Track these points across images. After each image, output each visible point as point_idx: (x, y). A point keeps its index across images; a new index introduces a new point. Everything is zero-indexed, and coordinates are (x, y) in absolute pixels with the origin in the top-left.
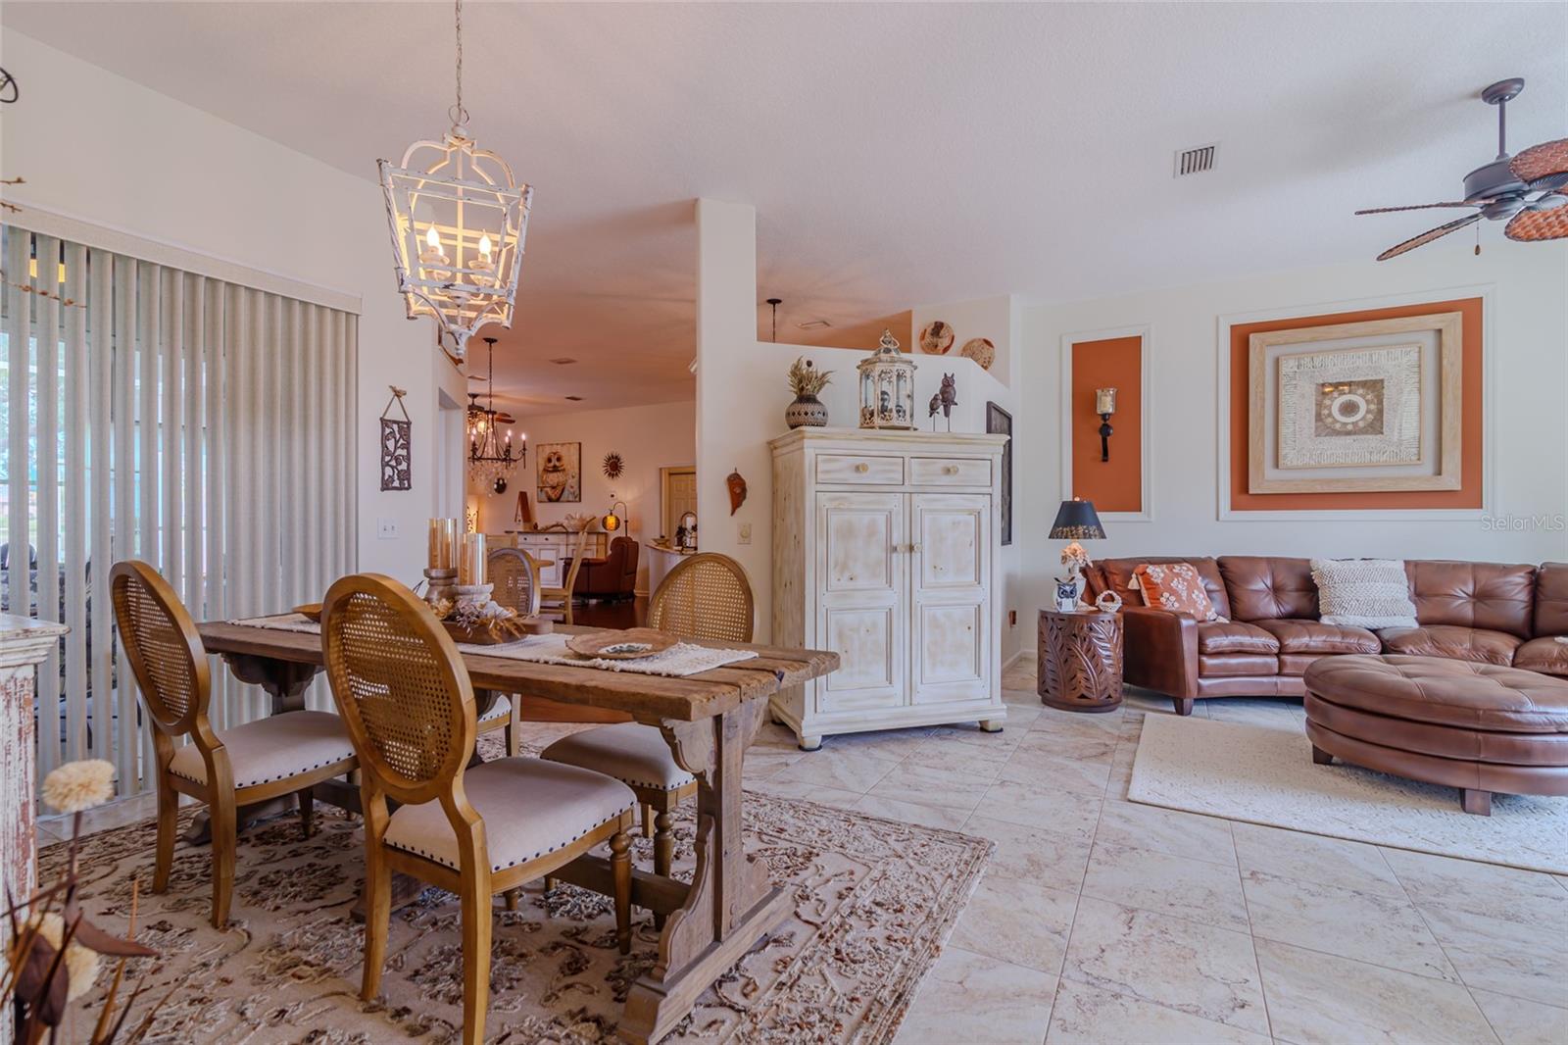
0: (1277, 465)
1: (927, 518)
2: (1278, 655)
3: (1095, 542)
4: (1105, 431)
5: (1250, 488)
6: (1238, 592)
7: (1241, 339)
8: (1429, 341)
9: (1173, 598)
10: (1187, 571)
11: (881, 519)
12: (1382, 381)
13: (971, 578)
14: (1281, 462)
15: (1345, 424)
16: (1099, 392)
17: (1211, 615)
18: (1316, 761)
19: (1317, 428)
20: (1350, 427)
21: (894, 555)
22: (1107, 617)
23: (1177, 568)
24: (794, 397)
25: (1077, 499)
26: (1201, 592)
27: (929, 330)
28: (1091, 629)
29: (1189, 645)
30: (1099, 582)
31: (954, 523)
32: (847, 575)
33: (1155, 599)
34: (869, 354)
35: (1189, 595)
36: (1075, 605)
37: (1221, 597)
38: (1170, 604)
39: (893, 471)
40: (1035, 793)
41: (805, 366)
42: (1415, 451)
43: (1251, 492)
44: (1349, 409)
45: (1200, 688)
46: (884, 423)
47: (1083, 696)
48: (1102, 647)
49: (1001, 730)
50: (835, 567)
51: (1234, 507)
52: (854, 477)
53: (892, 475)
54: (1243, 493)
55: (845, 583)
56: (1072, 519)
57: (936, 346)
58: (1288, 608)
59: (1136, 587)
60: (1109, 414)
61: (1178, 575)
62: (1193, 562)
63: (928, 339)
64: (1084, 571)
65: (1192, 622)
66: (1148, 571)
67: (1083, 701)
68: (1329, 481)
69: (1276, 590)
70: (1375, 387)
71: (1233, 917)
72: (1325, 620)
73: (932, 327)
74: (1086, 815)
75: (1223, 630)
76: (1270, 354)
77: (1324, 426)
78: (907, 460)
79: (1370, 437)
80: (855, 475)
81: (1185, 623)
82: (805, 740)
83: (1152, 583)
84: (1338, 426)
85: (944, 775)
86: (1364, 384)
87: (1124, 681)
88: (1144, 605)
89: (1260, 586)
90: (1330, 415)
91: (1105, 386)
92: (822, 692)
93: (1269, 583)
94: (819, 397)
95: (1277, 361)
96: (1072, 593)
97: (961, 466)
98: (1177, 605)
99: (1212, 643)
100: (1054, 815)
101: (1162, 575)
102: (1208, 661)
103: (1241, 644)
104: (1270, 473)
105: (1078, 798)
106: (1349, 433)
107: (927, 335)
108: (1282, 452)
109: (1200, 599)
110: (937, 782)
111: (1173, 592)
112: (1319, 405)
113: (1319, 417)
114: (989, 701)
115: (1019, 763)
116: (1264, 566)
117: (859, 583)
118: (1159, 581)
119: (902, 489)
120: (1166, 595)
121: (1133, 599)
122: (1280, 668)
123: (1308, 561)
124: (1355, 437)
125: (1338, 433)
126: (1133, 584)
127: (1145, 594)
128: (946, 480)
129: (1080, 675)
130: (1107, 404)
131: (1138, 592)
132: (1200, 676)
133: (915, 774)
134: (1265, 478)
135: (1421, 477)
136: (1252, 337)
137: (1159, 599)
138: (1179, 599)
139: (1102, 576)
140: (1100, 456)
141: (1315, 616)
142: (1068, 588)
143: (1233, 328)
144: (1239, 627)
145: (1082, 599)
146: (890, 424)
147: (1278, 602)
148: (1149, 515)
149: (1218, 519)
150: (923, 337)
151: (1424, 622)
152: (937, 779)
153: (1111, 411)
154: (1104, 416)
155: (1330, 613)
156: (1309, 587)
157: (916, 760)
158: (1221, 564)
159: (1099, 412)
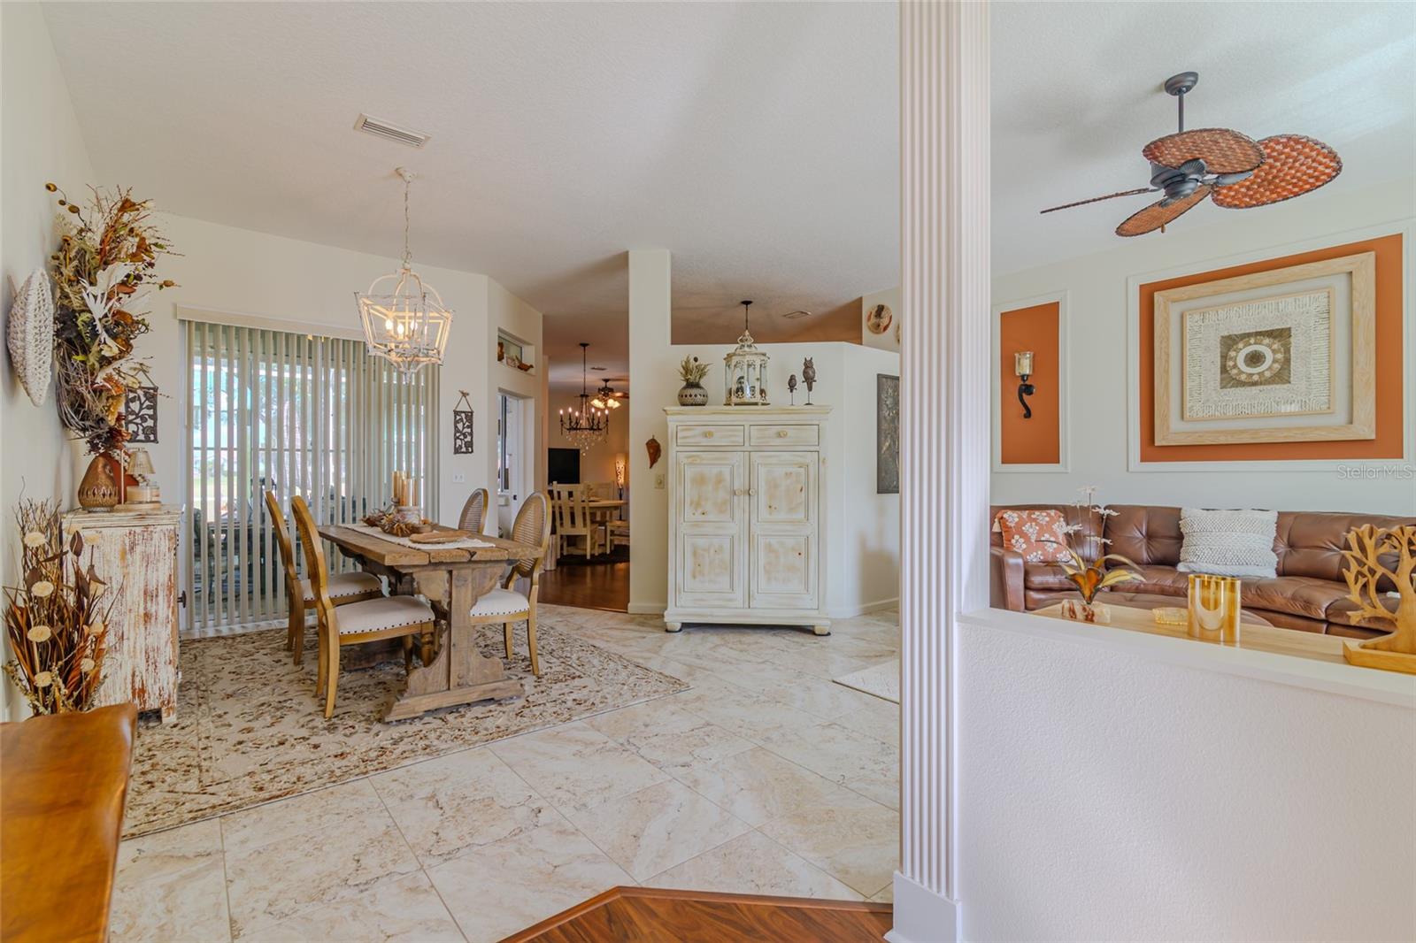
0: (1182, 417)
1: (762, 471)
4: (1024, 390)
5: (1156, 440)
7: (1148, 295)
8: (1340, 285)
9: (1022, 540)
11: (726, 471)
12: (1289, 329)
13: (801, 516)
14: (1187, 414)
15: (1252, 375)
16: (1017, 355)
19: (1222, 380)
20: (1256, 378)
21: (736, 498)
23: (1035, 514)
24: (684, 383)
27: (874, 312)
29: (1014, 579)
31: (786, 474)
32: (700, 511)
38: (1019, 545)
39: (735, 436)
41: (692, 360)
42: (1325, 399)
43: (1156, 444)
44: (1255, 359)
46: (738, 401)
50: (691, 504)
51: (1143, 459)
52: (705, 442)
53: (733, 439)
54: (1152, 449)
55: (698, 517)
57: (879, 325)
58: (1156, 554)
59: (997, 530)
60: (1028, 376)
61: (1035, 520)
62: (1058, 509)
63: (873, 320)
65: (1019, 561)
66: (1005, 516)
68: (1233, 433)
69: (1150, 536)
72: (1179, 567)
73: (876, 309)
76: (1175, 310)
77: (1228, 378)
78: (747, 428)
79: (1278, 386)
80: (705, 439)
81: (1011, 561)
82: (668, 624)
83: (1007, 527)
84: (1243, 377)
86: (1270, 334)
88: (1003, 546)
89: (1134, 533)
90: (1235, 366)
91: (1022, 351)
92: (680, 593)
93: (1144, 530)
94: (702, 383)
95: (1182, 317)
97: (791, 432)
98: (1024, 546)
99: (1037, 580)
101: (1017, 520)
104: (1176, 425)
106: (1255, 384)
107: (872, 317)
108: (1188, 405)
111: (1023, 535)
112: (1224, 357)
113: (1224, 369)
114: (817, 612)
117: (711, 517)
118: (1012, 525)
119: (743, 449)
120: (1017, 537)
123: (1180, 510)
124: (1261, 387)
125: (1243, 384)
126: (996, 527)
128: (778, 441)
130: (1025, 366)
131: (1001, 535)
134: (1172, 430)
135: (1332, 426)
136: (1156, 295)
137: (1010, 541)
138: (1029, 541)
140: (1024, 413)
143: (1140, 286)
146: (742, 400)
147: (1148, 549)
148: (1066, 467)
149: (1128, 470)
150: (869, 319)
151: (1282, 573)
153: (1028, 372)
154: (1023, 378)
155: (1185, 560)
156: (1177, 536)
159: (1018, 374)
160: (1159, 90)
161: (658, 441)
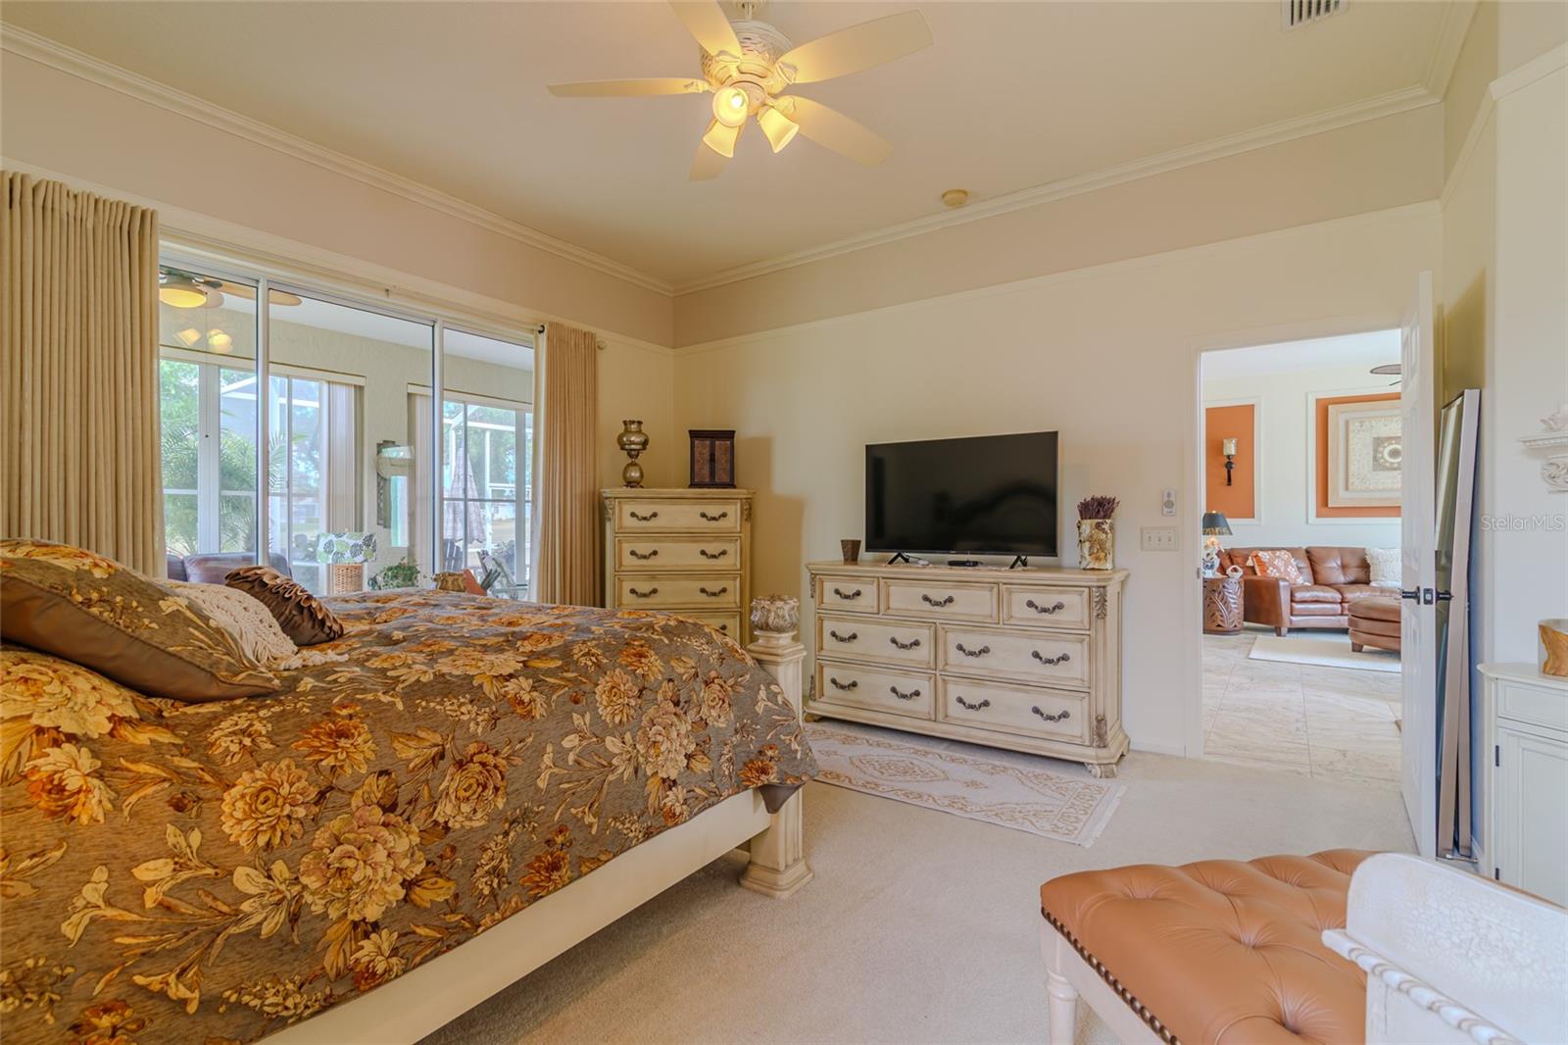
0: (1347, 489)
2: (1341, 603)
3: (1226, 537)
4: (1229, 466)
5: (1329, 502)
6: (1318, 568)
7: (1323, 409)
9: (1275, 571)
10: (1285, 555)
14: (1350, 487)
15: (1393, 463)
16: (1225, 441)
17: (1300, 581)
18: (1354, 650)
19: (1374, 466)
20: (1396, 465)
22: (1233, 581)
23: (1278, 553)
25: (1214, 512)
26: (1293, 566)
28: (1224, 587)
29: (1284, 597)
30: (1228, 562)
33: (1264, 571)
35: (1286, 570)
36: (1214, 574)
37: (1308, 571)
38: (1272, 573)
43: (1329, 506)
44: (1395, 453)
45: (1291, 621)
47: (1219, 626)
48: (1232, 598)
51: (1318, 516)
54: (1324, 504)
56: (1211, 523)
58: (1351, 578)
59: (1251, 564)
60: (1232, 455)
61: (1278, 557)
62: (1291, 550)
64: (1219, 554)
65: (1286, 583)
66: (1260, 555)
67: (1220, 628)
68: (1381, 499)
69: (1344, 567)
72: (1373, 584)
75: (1307, 589)
76: (1342, 418)
77: (1378, 464)
81: (1282, 583)
83: (1262, 562)
84: (1388, 464)
87: (1245, 620)
88: (1256, 574)
89: (1335, 565)
90: (1383, 457)
91: (1230, 437)
93: (1339, 563)
95: (1347, 423)
96: (1212, 566)
98: (1277, 574)
99: (1298, 596)
101: (1268, 557)
102: (1297, 606)
103: (1318, 597)
104: (1342, 493)
106: (1394, 469)
108: (1350, 481)
109: (1293, 572)
111: (1275, 567)
112: (1376, 451)
113: (1375, 459)
116: (1336, 552)
118: (1266, 560)
120: (1271, 568)
121: (1250, 572)
122: (1342, 611)
123: (1364, 549)
124: (1397, 472)
125: (1388, 469)
126: (1250, 563)
127: (1257, 569)
129: (1217, 613)
130: (1230, 448)
131: (1253, 568)
132: (1292, 615)
134: (1338, 497)
136: (1330, 407)
137: (1266, 571)
138: (1279, 571)
139: (1230, 557)
140: (1226, 482)
141: (1367, 582)
142: (1209, 564)
143: (1317, 400)
144: (1317, 587)
145: (1217, 571)
147: (1344, 574)
148: (1260, 520)
149: (1307, 522)
153: (1233, 453)
154: (1228, 457)
155: (1377, 580)
156: (1365, 566)
158: (1308, 552)
159: (1225, 453)
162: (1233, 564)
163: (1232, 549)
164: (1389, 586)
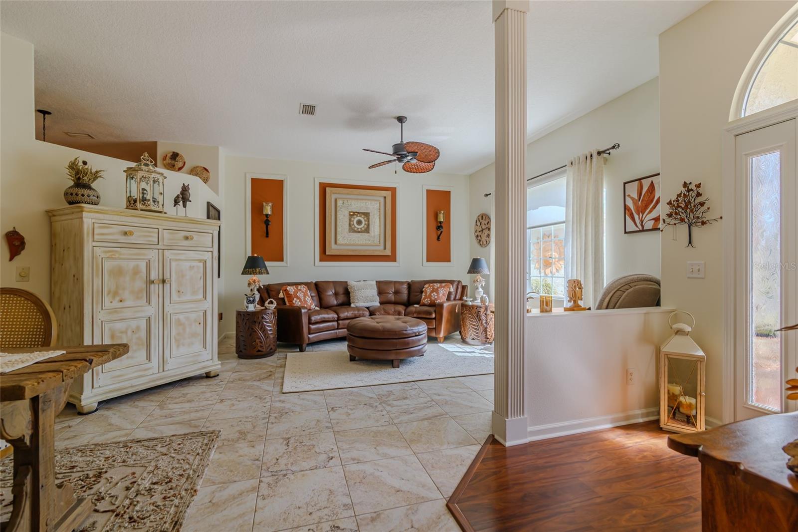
0: (336, 243)
1: (174, 264)
2: (337, 321)
3: (264, 276)
4: (267, 223)
5: (326, 252)
6: (322, 296)
7: (323, 190)
8: (382, 200)
9: (298, 301)
10: (303, 288)
11: (143, 265)
12: (369, 213)
13: (201, 296)
14: (338, 242)
15: (358, 228)
16: (264, 204)
17: (313, 307)
18: (351, 360)
19: (349, 229)
20: (360, 230)
21: (152, 286)
22: (270, 312)
23: (299, 287)
24: (72, 183)
25: (256, 255)
26: (309, 297)
27: (169, 155)
28: (263, 318)
29: (305, 320)
30: (266, 295)
31: (190, 267)
32: (118, 299)
33: (291, 301)
34: (133, 165)
35: (304, 299)
36: (255, 307)
37: (316, 299)
38: (297, 303)
39: (151, 236)
40: (239, 401)
41: (81, 164)
42: (379, 240)
43: (327, 254)
44: (359, 222)
45: (309, 338)
46: (144, 207)
47: (259, 351)
48: (268, 326)
49: (218, 375)
50: (108, 294)
51: (321, 260)
52: (123, 239)
53: (150, 239)
54: (325, 256)
55: (116, 304)
56: (253, 265)
57: (174, 166)
58: (340, 301)
59: (282, 297)
60: (269, 215)
61: (300, 290)
62: (306, 284)
63: (168, 161)
64: (258, 290)
65: (306, 310)
66: (288, 289)
67: (259, 353)
68: (353, 251)
69: (336, 294)
70: (367, 215)
71: (327, 427)
72: (352, 305)
73: (171, 154)
74: (265, 405)
75: (317, 312)
76: (334, 197)
77: (352, 230)
78: (160, 230)
79: (366, 234)
80: (124, 237)
81: (303, 311)
82: (84, 407)
83: (289, 294)
84: (356, 229)
85: (187, 405)
86: (363, 213)
87: (278, 341)
88: (285, 304)
89: (331, 293)
90: (353, 224)
91: (267, 202)
92: (97, 374)
93: (333, 291)
94: (93, 185)
95: (336, 200)
96: (254, 300)
97: (196, 236)
98: (299, 303)
99: (313, 318)
100: (249, 409)
101: (293, 290)
102: (313, 327)
103: (324, 318)
104: (334, 246)
105: (260, 398)
106: (359, 232)
107: (168, 158)
108: (338, 238)
109: (309, 300)
110: (183, 410)
111: (298, 298)
112: (350, 220)
113: (350, 225)
114: (211, 361)
115: (229, 389)
116: (332, 285)
117: (128, 303)
118: (292, 293)
119: (158, 247)
120: (295, 299)
121: (281, 302)
122: (338, 326)
123: (347, 282)
124: (361, 234)
125: (356, 232)
126: (281, 295)
127: (286, 300)
128: (186, 243)
129: (257, 341)
130: (268, 210)
131: (283, 299)
132: (309, 334)
133: (169, 409)
134: (332, 249)
135: (379, 250)
136: (327, 188)
137: (292, 301)
138: (300, 301)
139: (267, 292)
140: (265, 235)
141: (349, 304)
142: (251, 299)
143: (320, 183)
144: (323, 311)
145: (258, 304)
146: (148, 208)
147: (336, 300)
148: (287, 263)
149: (315, 265)
150: (164, 159)
151: (381, 303)
152: (183, 408)
153: (270, 213)
154: (267, 215)
155: (354, 302)
156: (347, 293)
157: (168, 401)
158: (317, 285)
159: (264, 213)
160: (395, 118)
161: (22, 234)
162: (270, 298)
163: (269, 285)
164: (360, 305)
